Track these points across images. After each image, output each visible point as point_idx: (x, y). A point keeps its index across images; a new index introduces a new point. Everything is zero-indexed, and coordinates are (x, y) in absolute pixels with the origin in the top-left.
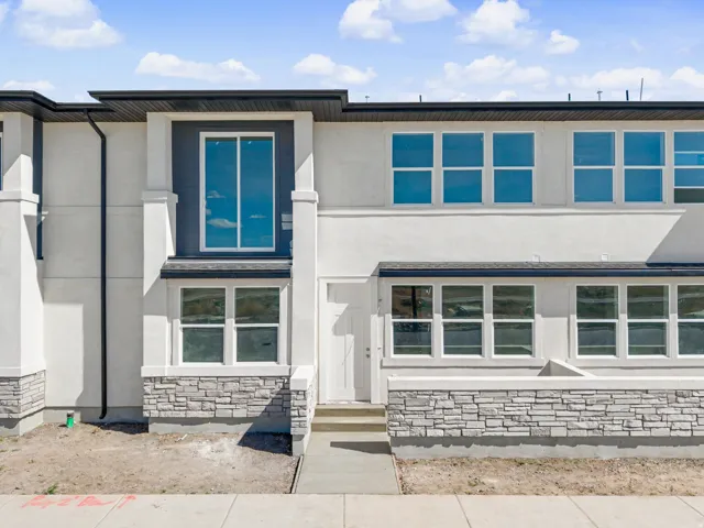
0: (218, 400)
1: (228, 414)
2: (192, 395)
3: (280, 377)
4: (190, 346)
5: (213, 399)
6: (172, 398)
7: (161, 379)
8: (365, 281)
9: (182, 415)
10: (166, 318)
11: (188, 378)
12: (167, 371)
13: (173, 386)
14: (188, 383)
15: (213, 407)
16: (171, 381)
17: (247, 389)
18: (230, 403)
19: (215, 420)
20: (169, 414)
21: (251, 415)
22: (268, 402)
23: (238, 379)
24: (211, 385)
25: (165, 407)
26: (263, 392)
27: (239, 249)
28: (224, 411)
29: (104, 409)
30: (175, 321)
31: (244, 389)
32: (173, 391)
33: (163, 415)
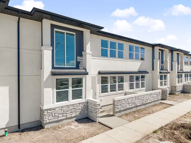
0: (67, 112)
1: (70, 116)
2: (60, 112)
3: (83, 103)
4: (58, 97)
5: (66, 112)
6: (54, 115)
7: (50, 109)
8: (96, 75)
9: (57, 119)
10: (51, 89)
11: (58, 107)
12: (52, 106)
13: (54, 111)
14: (58, 109)
15: (66, 115)
16: (53, 109)
17: (75, 107)
18: (71, 113)
19: (67, 119)
20: (53, 120)
21: (76, 115)
22: (80, 110)
23: (73, 105)
24: (65, 108)
25: (51, 118)
26: (79, 108)
27: (66, 66)
28: (69, 116)
29: (19, 125)
30: (54, 89)
31: (74, 108)
32: (54, 112)
33: (50, 121)
